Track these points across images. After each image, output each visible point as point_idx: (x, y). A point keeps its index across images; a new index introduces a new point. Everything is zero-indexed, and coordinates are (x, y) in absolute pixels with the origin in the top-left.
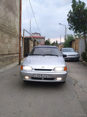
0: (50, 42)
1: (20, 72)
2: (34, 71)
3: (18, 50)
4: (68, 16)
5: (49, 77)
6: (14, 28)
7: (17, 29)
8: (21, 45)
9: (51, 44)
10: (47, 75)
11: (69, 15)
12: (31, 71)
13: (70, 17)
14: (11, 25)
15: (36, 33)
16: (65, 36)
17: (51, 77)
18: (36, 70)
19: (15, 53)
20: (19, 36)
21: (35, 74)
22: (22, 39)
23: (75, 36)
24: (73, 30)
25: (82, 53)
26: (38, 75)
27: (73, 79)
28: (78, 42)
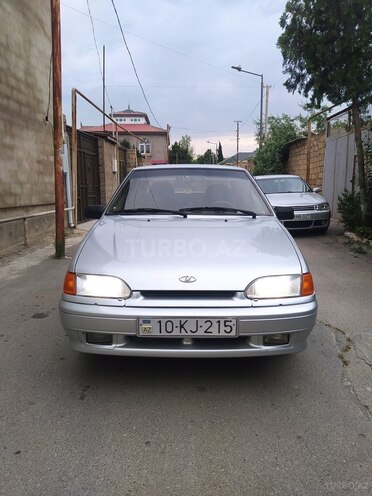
0: (192, 151)
1: (64, 312)
2: (141, 301)
3: (48, 186)
4: (283, 23)
5: (223, 334)
6: (29, 86)
7: (40, 91)
8: (61, 165)
9: (195, 158)
10: (214, 321)
11: (288, 21)
12: (123, 303)
13: (290, 30)
14: (9, 68)
15: (129, 114)
16: (261, 124)
17: (233, 334)
18: (148, 294)
19: (35, 203)
20: (51, 120)
21: (147, 320)
22: (64, 135)
24: (306, 91)
25: (341, 196)
26: (163, 322)
27: (327, 328)
28: (316, 148)
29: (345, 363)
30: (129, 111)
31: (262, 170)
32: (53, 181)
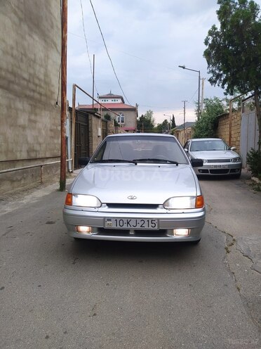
0: (153, 121)
1: (65, 214)
2: (106, 209)
3: (57, 146)
4: (206, 42)
5: (150, 228)
6: (46, 83)
7: (53, 86)
8: (65, 132)
9: (156, 126)
10: (146, 221)
11: (210, 42)
12: (97, 210)
13: (212, 47)
14: (35, 74)
15: (110, 96)
16: (199, 103)
17: (156, 228)
18: (110, 205)
19: (48, 156)
20: (60, 104)
21: (109, 219)
22: (68, 113)
23: (230, 102)
24: (223, 85)
25: (249, 153)
26: (118, 220)
27: (222, 233)
28: (236, 120)
29: (228, 252)
30: (110, 94)
31: (199, 135)
32: (60, 142)
